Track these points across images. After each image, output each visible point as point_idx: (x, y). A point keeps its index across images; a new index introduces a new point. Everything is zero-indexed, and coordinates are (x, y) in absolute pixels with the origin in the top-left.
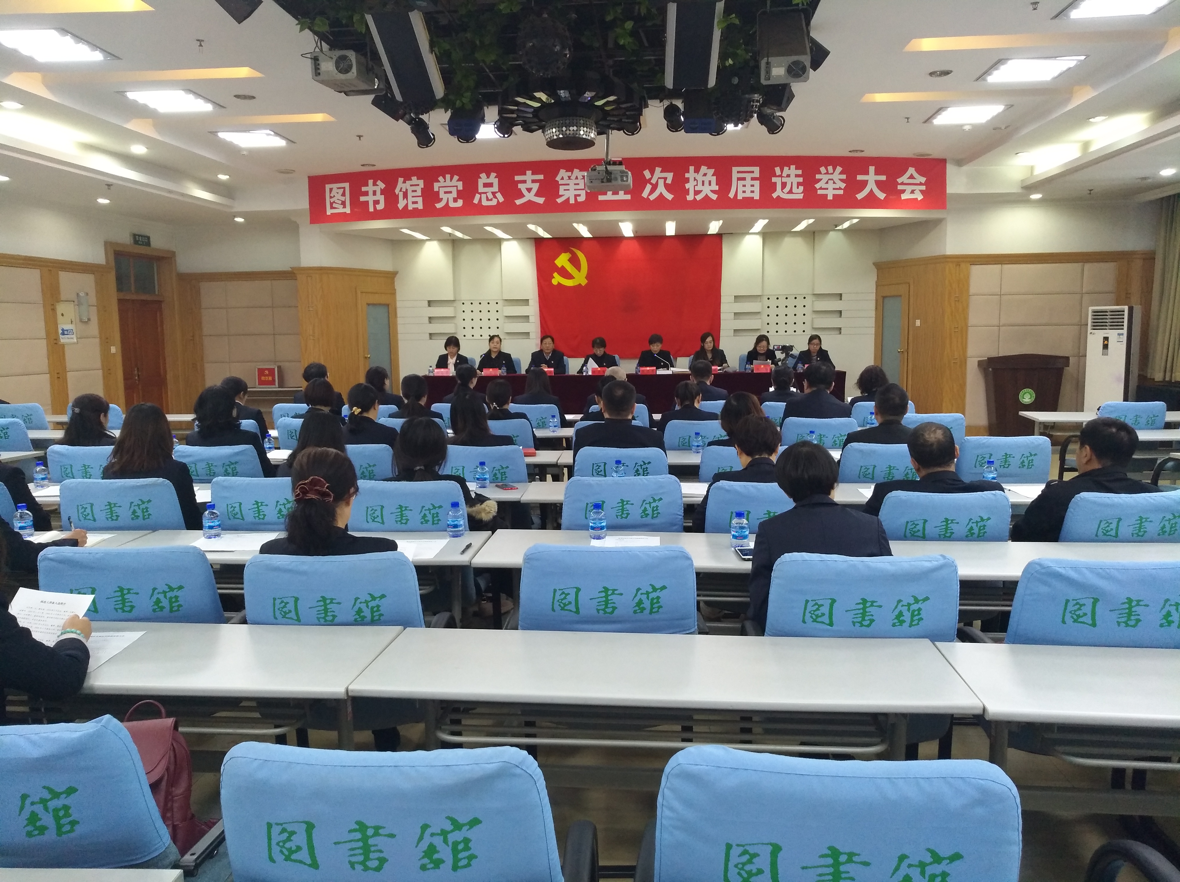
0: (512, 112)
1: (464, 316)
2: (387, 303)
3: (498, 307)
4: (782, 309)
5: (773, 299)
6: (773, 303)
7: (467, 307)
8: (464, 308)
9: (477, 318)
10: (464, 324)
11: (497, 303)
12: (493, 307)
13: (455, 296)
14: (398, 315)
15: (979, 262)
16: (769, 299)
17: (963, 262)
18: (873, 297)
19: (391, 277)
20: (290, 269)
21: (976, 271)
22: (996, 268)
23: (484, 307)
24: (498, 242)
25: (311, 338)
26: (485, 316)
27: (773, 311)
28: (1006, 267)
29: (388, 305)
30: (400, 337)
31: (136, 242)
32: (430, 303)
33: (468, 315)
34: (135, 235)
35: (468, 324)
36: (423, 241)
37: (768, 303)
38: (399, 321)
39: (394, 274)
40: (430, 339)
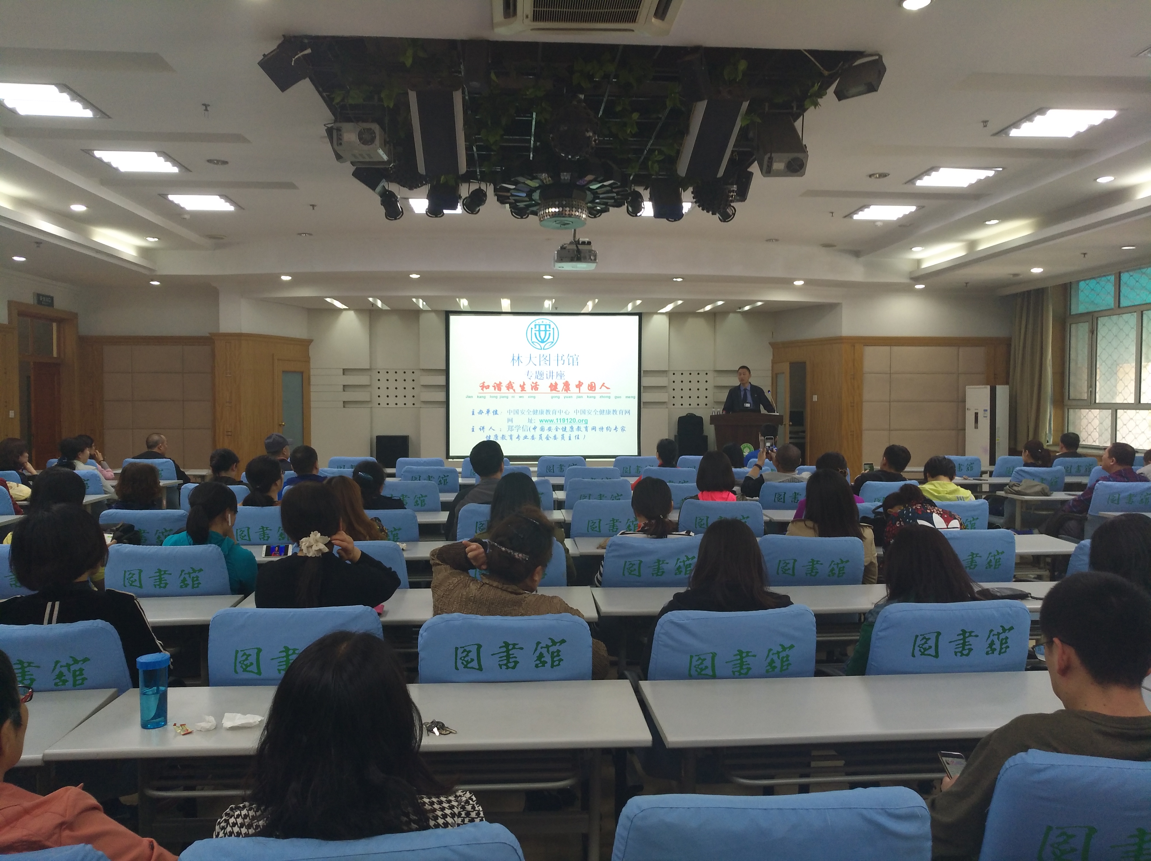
1: (379, 384)
2: (302, 370)
3: (414, 377)
4: (686, 383)
5: (678, 374)
6: (678, 378)
7: (383, 376)
8: (379, 376)
9: (392, 386)
10: (379, 392)
11: (413, 373)
12: (409, 377)
13: (371, 366)
14: (312, 383)
15: (870, 343)
16: (674, 374)
17: (856, 343)
18: (771, 373)
19: (305, 344)
20: (208, 335)
21: (869, 351)
22: (885, 350)
23: (400, 376)
24: (417, 313)
25: (228, 404)
26: (400, 385)
27: (678, 386)
28: (895, 349)
29: (302, 373)
30: (313, 404)
31: (39, 302)
32: (345, 371)
33: (383, 384)
34: (39, 295)
35: (383, 392)
36: (341, 310)
37: (673, 378)
38: (313, 389)
39: (309, 342)
40: (344, 407)
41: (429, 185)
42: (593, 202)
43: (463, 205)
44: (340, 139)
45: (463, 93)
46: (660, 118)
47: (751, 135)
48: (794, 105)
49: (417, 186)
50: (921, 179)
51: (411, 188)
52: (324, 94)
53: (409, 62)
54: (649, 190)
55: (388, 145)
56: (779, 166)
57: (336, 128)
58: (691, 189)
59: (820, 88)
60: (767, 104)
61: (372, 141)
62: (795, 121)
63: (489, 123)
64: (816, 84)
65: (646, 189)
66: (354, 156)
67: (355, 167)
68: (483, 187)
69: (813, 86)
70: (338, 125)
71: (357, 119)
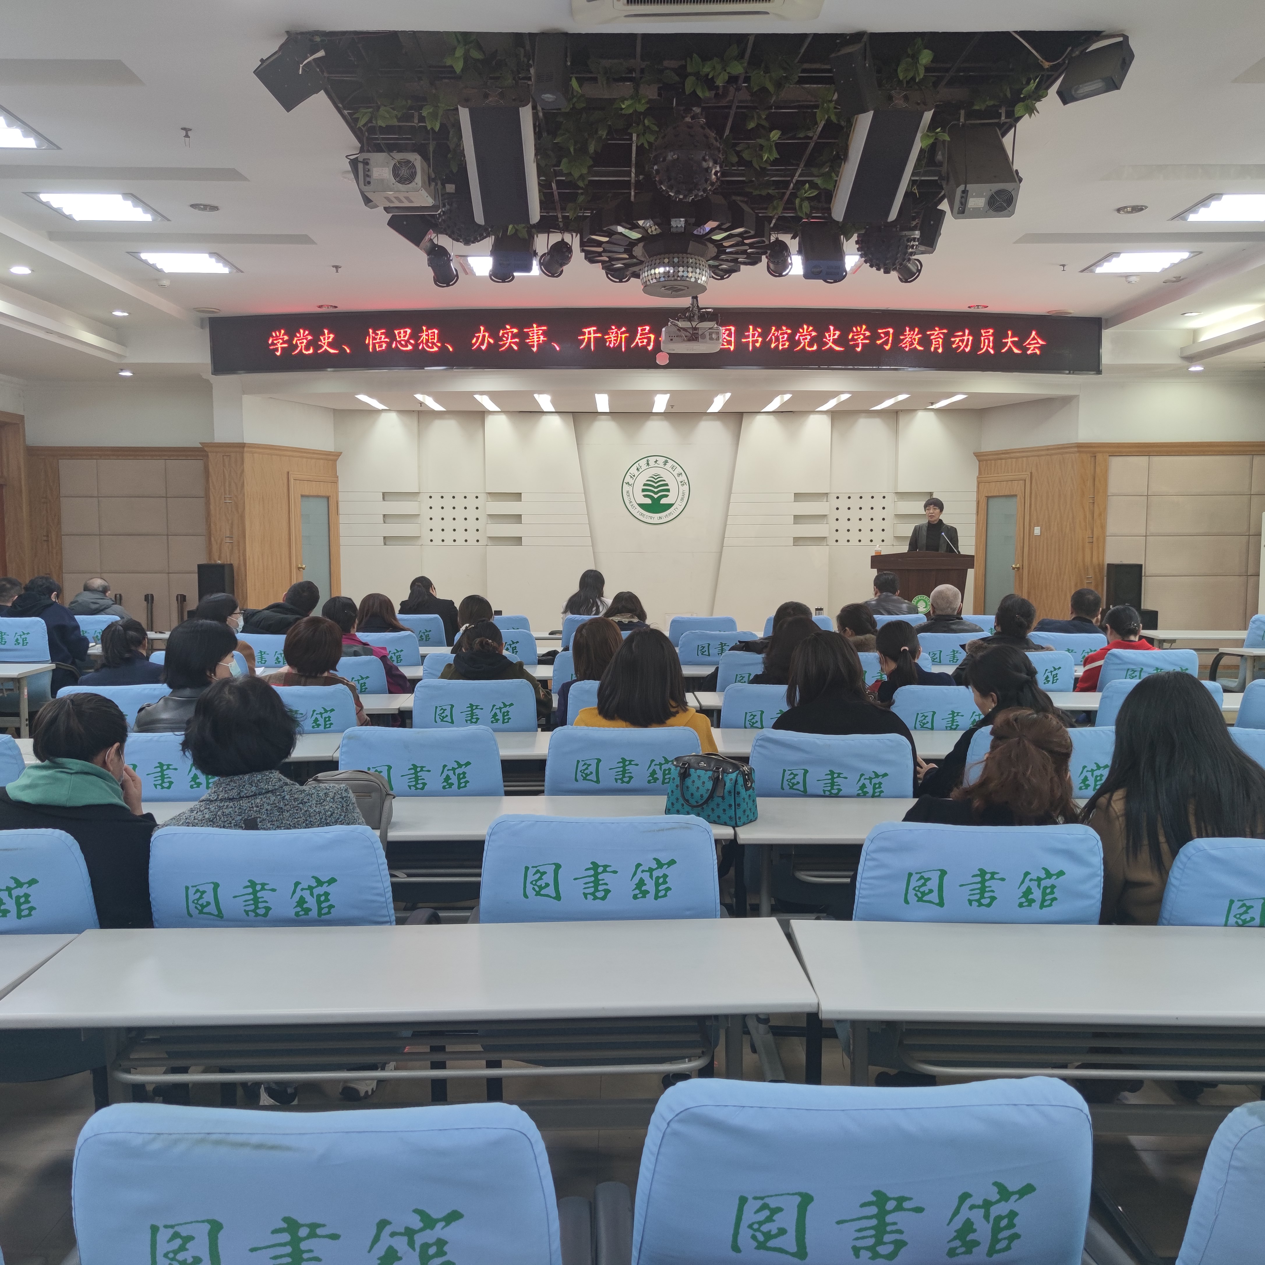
0: (599, 244)
1: (431, 513)
2: (328, 495)
3: (478, 503)
4: (855, 511)
5: (843, 498)
6: (843, 503)
7: (436, 502)
8: (431, 502)
9: (448, 516)
10: (431, 524)
11: (477, 497)
12: (471, 503)
13: (419, 487)
14: (341, 511)
15: (1120, 452)
16: (838, 498)
17: (1100, 452)
18: (974, 497)
19: (332, 459)
20: (200, 446)
21: (1117, 464)
22: (1141, 462)
23: (460, 503)
24: (482, 414)
25: (228, 540)
26: (460, 514)
27: (843, 514)
28: (1157, 460)
29: (328, 498)
30: (343, 541)
32: (385, 496)
33: (437, 513)
35: (437, 524)
36: (378, 411)
37: (837, 503)
38: (342, 519)
39: (338, 455)
40: (385, 544)
41: (493, 237)
42: (716, 258)
43: (541, 264)
44: (367, 175)
45: (534, 108)
46: (811, 138)
47: (939, 157)
48: (1003, 111)
49: (475, 240)
50: (1195, 212)
51: (467, 242)
52: (346, 112)
53: (459, 67)
54: (798, 238)
55: (433, 184)
56: (976, 202)
57: (362, 160)
58: (855, 237)
59: (1038, 87)
60: (962, 112)
61: (411, 178)
62: (1004, 135)
63: (572, 150)
64: (1032, 81)
65: (794, 237)
66: (388, 199)
67: (391, 215)
68: (567, 238)
69: (1028, 83)
70: (366, 155)
71: (391, 148)
